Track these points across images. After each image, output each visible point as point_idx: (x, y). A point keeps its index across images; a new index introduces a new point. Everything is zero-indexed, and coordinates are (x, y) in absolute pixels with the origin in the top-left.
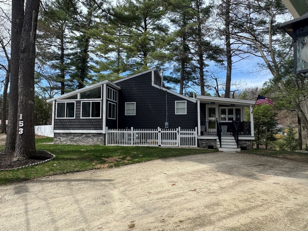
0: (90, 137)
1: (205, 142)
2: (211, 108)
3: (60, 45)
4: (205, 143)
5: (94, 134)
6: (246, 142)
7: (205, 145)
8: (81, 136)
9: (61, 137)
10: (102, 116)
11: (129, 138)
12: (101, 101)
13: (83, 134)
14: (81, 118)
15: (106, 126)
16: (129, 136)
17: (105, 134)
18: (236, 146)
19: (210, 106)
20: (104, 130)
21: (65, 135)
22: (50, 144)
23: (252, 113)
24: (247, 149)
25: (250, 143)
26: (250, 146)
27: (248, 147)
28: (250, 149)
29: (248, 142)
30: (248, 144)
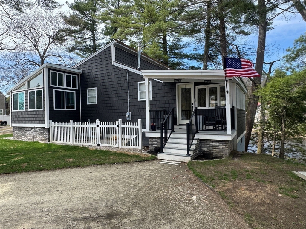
0: (37, 132)
1: (155, 141)
2: (185, 88)
3: (92, 37)
4: (157, 143)
5: (40, 128)
6: (217, 144)
7: (156, 146)
8: (30, 130)
9: (18, 131)
10: (44, 108)
11: (92, 132)
12: (42, 89)
13: (32, 128)
14: (29, 110)
15: (49, 120)
16: (92, 130)
17: (49, 129)
18: (185, 152)
19: (183, 86)
20: (48, 123)
21: (20, 129)
22: (7, 139)
23: (227, 92)
24: (219, 155)
25: (224, 146)
26: (226, 150)
27: (222, 153)
28: (225, 156)
29: (221, 144)
30: (221, 148)
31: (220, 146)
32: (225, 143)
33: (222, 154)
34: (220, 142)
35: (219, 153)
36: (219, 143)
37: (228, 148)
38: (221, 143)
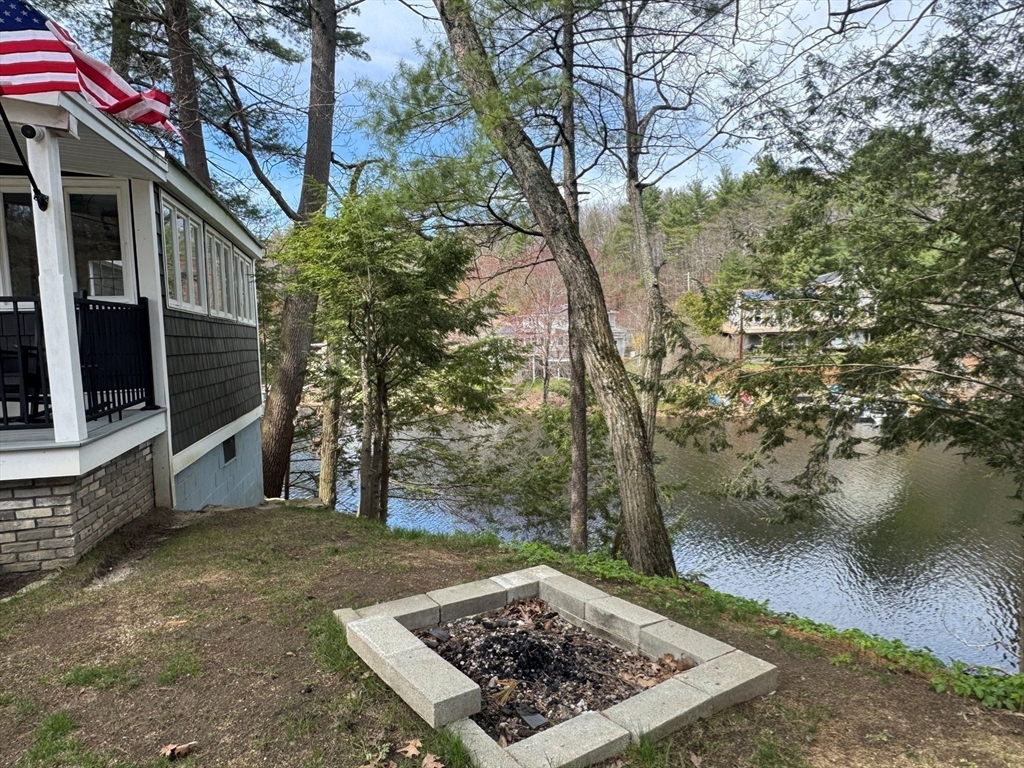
6: (4, 505)
23: (44, 204)
24: (20, 567)
25: (48, 513)
26: (57, 533)
27: (36, 553)
28: (57, 563)
29: (29, 503)
30: (29, 524)
31: (19, 515)
32: (52, 495)
33: (39, 555)
34: (18, 494)
35: (17, 554)
36: (13, 498)
37: (68, 520)
38: (29, 493)
